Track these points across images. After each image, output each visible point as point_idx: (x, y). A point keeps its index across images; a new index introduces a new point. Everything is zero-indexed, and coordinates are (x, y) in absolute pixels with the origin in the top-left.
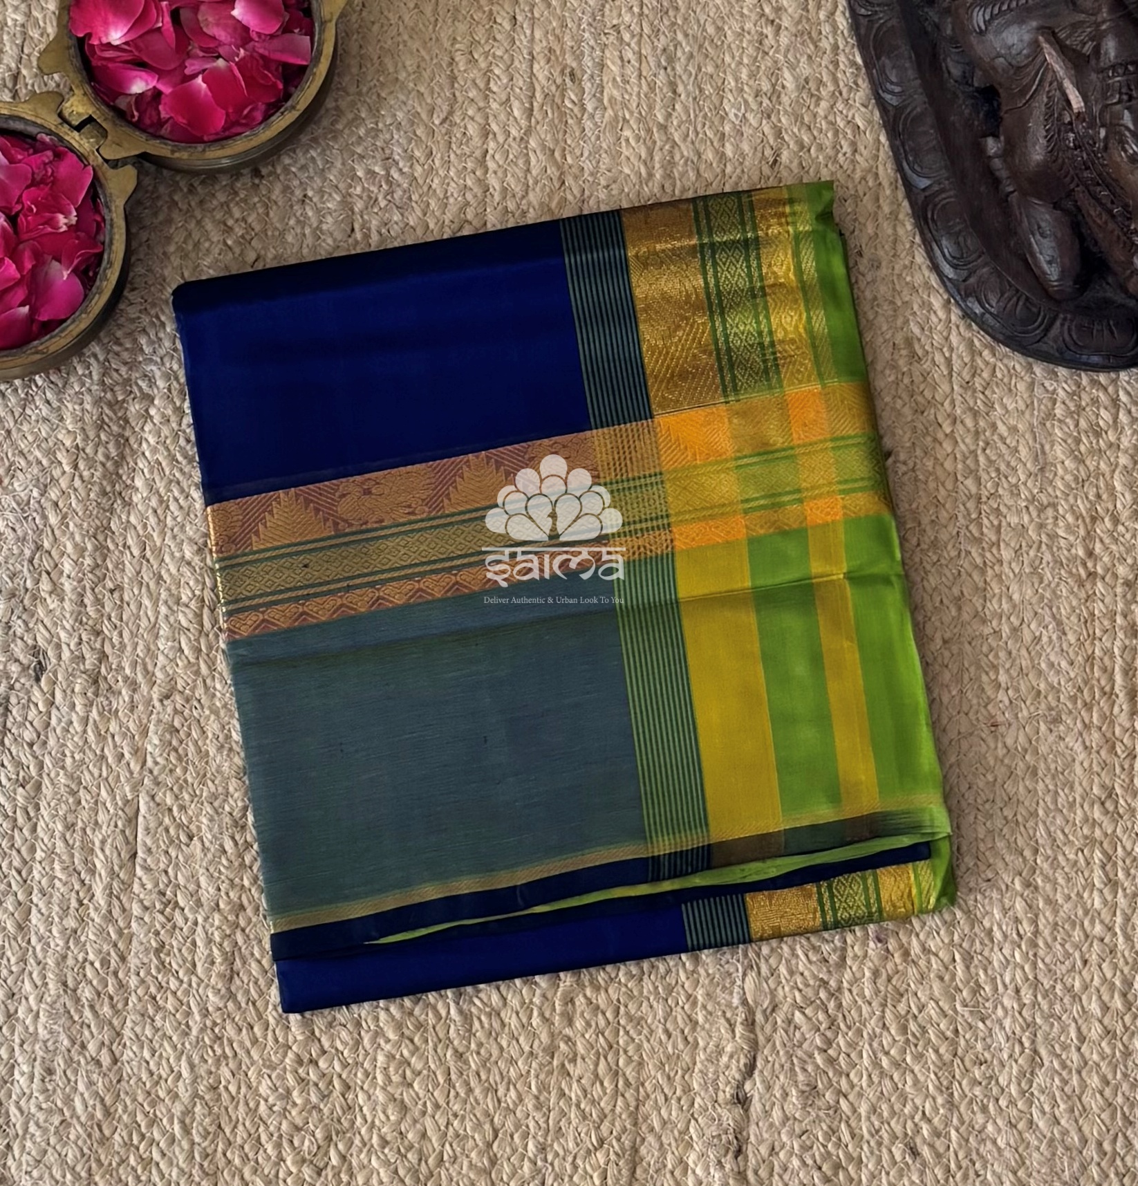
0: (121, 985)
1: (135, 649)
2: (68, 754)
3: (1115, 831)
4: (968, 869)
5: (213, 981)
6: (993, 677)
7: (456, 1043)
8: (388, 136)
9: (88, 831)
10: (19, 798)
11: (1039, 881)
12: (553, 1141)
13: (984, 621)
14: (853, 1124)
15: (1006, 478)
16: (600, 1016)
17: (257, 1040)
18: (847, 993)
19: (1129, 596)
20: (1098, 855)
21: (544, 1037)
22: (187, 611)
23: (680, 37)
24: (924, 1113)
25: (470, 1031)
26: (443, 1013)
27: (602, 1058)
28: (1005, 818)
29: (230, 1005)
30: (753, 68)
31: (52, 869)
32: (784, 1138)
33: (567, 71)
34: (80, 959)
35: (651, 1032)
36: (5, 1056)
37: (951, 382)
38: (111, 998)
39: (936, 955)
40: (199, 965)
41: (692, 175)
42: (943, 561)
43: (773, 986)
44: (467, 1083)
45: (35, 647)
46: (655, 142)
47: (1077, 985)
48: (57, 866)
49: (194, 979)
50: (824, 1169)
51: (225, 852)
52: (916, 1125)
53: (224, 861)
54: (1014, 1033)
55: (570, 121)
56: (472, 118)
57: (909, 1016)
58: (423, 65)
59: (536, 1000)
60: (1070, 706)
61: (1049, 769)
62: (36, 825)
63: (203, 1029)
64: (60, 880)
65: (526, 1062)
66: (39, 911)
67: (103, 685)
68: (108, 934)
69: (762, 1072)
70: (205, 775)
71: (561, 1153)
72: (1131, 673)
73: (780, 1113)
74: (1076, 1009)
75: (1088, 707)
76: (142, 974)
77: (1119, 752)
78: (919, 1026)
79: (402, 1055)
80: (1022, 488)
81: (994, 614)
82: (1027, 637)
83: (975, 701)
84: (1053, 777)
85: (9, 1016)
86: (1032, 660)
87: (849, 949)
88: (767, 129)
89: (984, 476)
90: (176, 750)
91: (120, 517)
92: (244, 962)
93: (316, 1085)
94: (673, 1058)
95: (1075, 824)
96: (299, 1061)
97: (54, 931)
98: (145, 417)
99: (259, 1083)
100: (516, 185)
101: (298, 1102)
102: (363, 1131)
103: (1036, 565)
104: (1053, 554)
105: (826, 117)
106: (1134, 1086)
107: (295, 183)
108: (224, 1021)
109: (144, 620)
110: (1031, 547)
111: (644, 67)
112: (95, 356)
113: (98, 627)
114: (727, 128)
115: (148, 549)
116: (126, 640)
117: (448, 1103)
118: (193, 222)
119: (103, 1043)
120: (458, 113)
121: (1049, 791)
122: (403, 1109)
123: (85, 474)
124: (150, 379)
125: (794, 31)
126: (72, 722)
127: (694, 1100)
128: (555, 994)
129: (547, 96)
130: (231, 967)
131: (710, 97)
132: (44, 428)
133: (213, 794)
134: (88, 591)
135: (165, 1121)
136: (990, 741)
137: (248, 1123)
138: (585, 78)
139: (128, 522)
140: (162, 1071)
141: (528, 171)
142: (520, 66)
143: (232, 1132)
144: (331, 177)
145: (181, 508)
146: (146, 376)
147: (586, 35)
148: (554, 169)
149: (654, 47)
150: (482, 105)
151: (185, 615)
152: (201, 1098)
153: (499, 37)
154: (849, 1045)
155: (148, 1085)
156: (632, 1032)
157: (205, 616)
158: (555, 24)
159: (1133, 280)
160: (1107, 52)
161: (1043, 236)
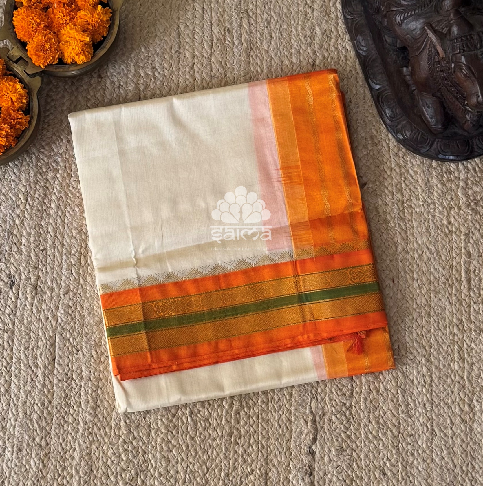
0: (49, 413)
1: (53, 274)
2: (25, 317)
3: (463, 337)
4: (403, 355)
5: (88, 409)
6: (411, 276)
7: (190, 433)
8: (153, 59)
9: (35, 350)
10: (5, 337)
11: (433, 360)
12: (232, 472)
13: (407, 252)
14: (358, 463)
15: (414, 192)
16: (251, 419)
17: (107, 434)
18: (353, 407)
19: (466, 240)
20: (456, 347)
21: (227, 428)
22: (74, 257)
23: (273, 14)
24: (387, 457)
25: (196, 428)
26: (185, 421)
27: (252, 437)
28: (418, 334)
29: (96, 420)
30: (303, 26)
31: (20, 366)
32: (330, 468)
33: (226, 29)
34: (32, 403)
35: (272, 425)
36: (2, 445)
37: (389, 153)
38: (45, 418)
39: (390, 391)
40: (82, 403)
41: (280, 70)
42: (389, 228)
43: (323, 406)
44: (195, 450)
45: (10, 274)
46: (263, 58)
47: (449, 401)
48: (22, 365)
49: (80, 409)
50: (347, 481)
51: (93, 356)
52: (384, 462)
53: (92, 360)
54: (424, 422)
55: (228, 49)
56: (187, 50)
57: (380, 417)
58: (167, 29)
59: (224, 414)
60: (443, 286)
61: (435, 313)
62: (13, 348)
63: (85, 429)
64: (23, 370)
65: (220, 440)
66: (15, 383)
67: (39, 289)
68: (44, 392)
69: (319, 441)
70: (83, 325)
71: (236, 476)
72: (468, 272)
73: (328, 458)
74: (449, 412)
75: (451, 287)
76: (58, 408)
77: (464, 305)
78: (384, 421)
79: (168, 439)
80: (420, 196)
81: (411, 249)
82: (425, 258)
83: (404, 286)
84: (437, 316)
85: (3, 428)
86: (427, 268)
87: (354, 389)
88: (309, 51)
89: (405, 192)
90: (71, 315)
91: (45, 220)
92: (102, 401)
93: (132, 452)
94: (282, 436)
95: (446, 335)
96: (124, 442)
97: (21, 391)
98: (55, 178)
99: (108, 451)
100: (207, 77)
101: (124, 459)
102: (151, 470)
103: (427, 229)
104: (434, 223)
105: (334, 46)
106: (475, 443)
107: (116, 79)
108: (93, 426)
109: (56, 262)
110: (425, 221)
111: (258, 27)
112: (34, 154)
113: (37, 266)
114: (293, 51)
115: (58, 233)
116: (48, 271)
117: (187, 458)
118: (74, 97)
119: (42, 438)
120: (182, 48)
121: (435, 322)
122: (168, 461)
123: (31, 202)
124: (57, 162)
125: (320, 10)
126: (26, 305)
127: (291, 453)
128: (232, 410)
129: (218, 39)
130: (96, 403)
131: (286, 38)
132: (13, 184)
133: (87, 333)
134: (32, 250)
135: (69, 468)
136: (410, 302)
137: (103, 468)
138: (234, 31)
139: (49, 222)
140: (67, 448)
141: (211, 71)
142: (207, 28)
143: (97, 472)
144: (130, 77)
145: (71, 215)
146: (55, 161)
147: (234, 14)
148: (222, 69)
149: (262, 18)
150: (191, 44)
151: (74, 259)
152: (84, 458)
153: (197, 16)
154: (355, 429)
155: (62, 454)
156: (264, 425)
157: (82, 259)
158: (220, 10)
159: (466, 124)
160: (453, 32)
161: (428, 107)
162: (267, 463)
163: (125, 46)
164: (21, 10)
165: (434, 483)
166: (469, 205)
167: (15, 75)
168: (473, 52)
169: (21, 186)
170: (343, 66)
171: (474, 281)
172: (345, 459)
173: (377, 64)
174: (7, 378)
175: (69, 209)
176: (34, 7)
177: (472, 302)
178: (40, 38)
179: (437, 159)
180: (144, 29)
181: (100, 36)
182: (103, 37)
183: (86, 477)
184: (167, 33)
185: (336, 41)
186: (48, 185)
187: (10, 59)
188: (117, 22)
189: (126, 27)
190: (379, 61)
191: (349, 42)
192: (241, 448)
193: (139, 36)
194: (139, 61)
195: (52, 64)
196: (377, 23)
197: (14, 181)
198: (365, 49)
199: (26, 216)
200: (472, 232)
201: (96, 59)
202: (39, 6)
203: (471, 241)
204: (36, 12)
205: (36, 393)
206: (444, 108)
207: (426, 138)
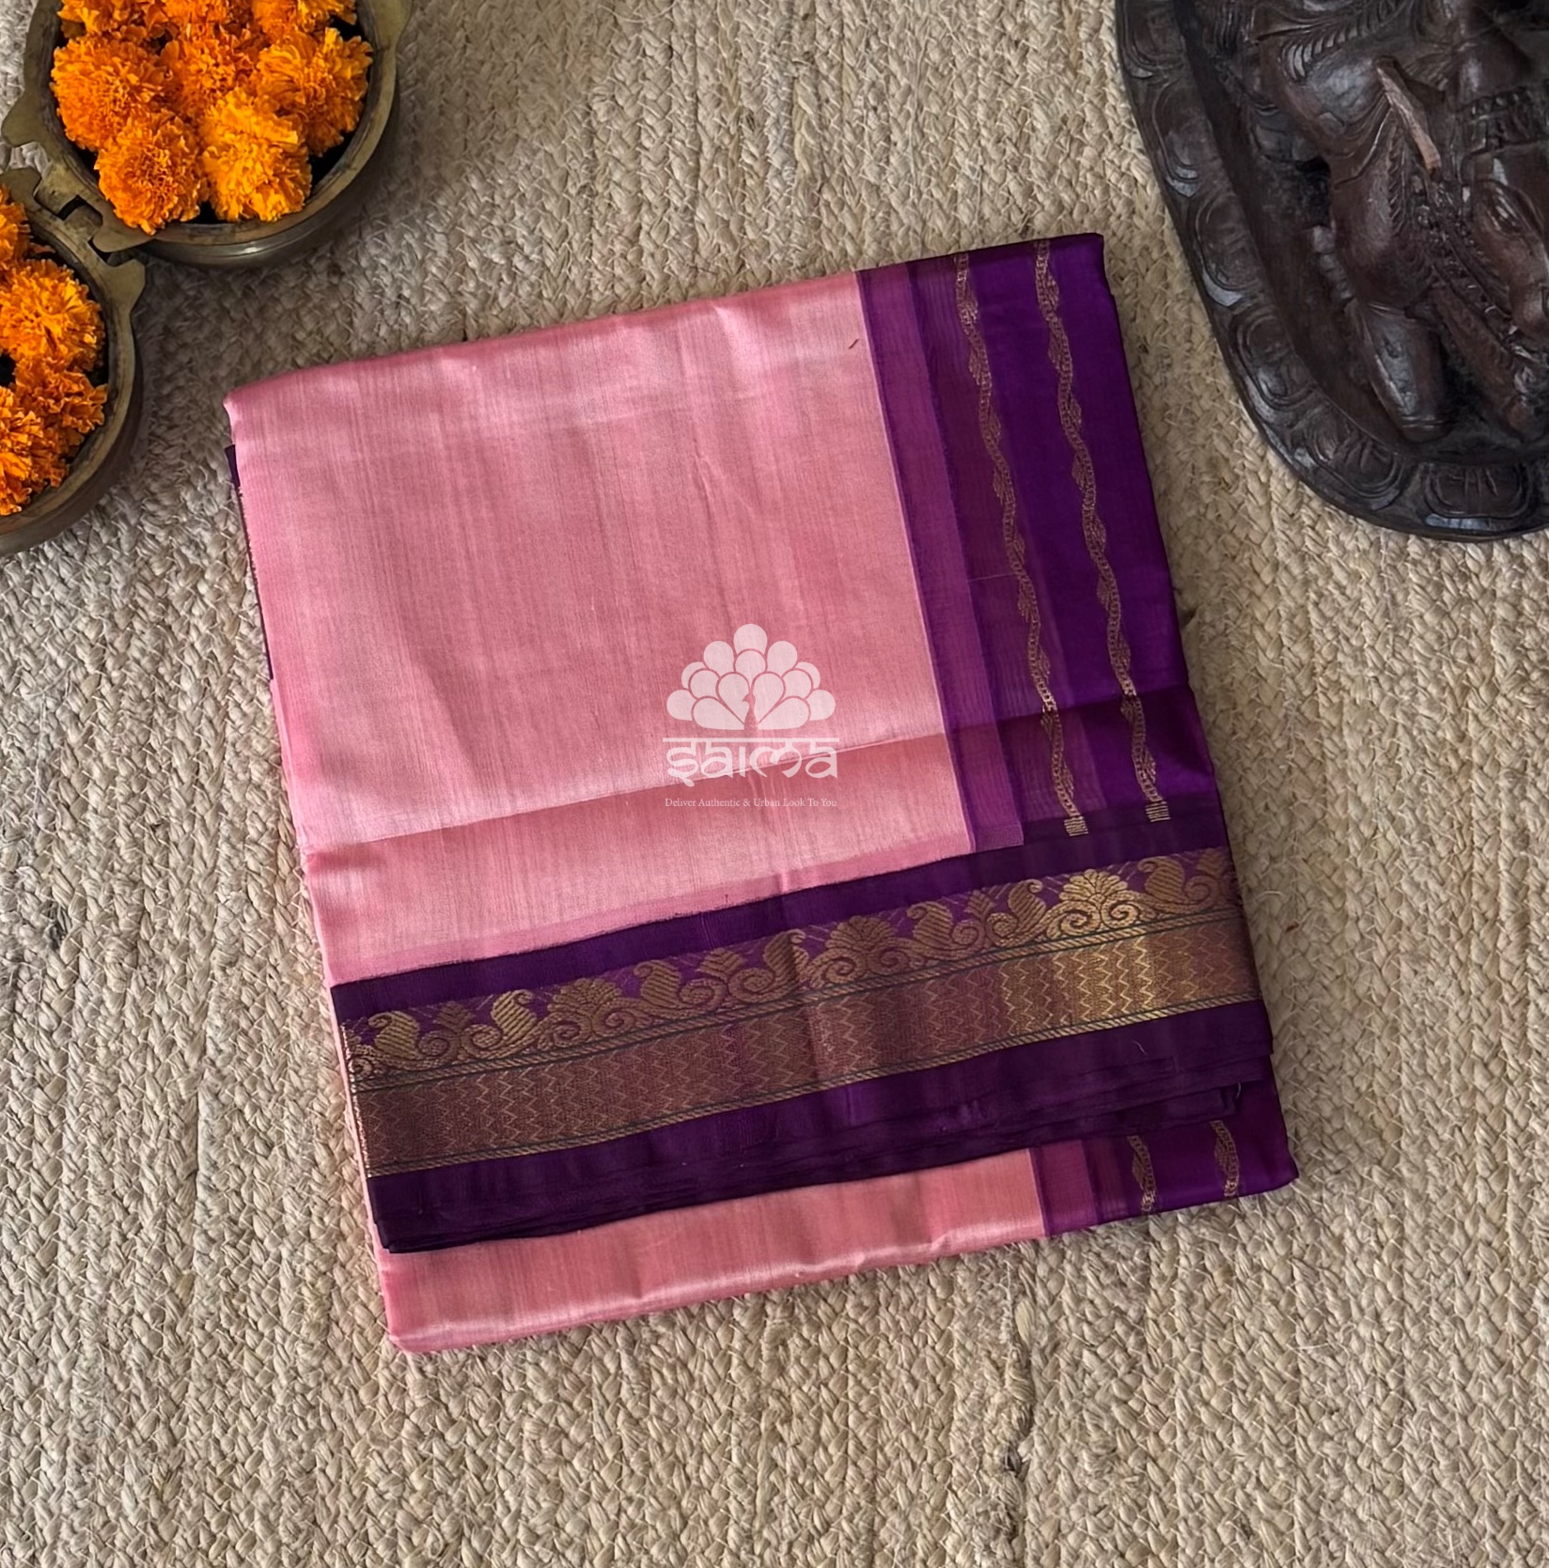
0: (179, 1343)
1: (187, 902)
2: (99, 1040)
3: (1503, 1100)
4: (1310, 1158)
5: (304, 1331)
6: (1338, 905)
7: (629, 1405)
8: (508, 213)
9: (131, 1142)
10: (36, 1103)
11: (1405, 1173)
12: (762, 1527)
13: (1325, 832)
14: (1165, 1499)
15: (1347, 639)
16: (822, 1363)
17: (363, 1408)
18: (1150, 1324)
19: (1516, 792)
20: (1480, 1133)
21: (747, 1391)
22: (254, 848)
23: (893, 65)
24: (1258, 1479)
25: (647, 1389)
26: (612, 1367)
27: (825, 1417)
28: (1357, 1090)
29: (327, 1363)
30: (993, 105)
31: (85, 1194)
33: (744, 115)
34: (125, 1311)
35: (892, 1380)
36: (28, 1443)
37: (1269, 515)
38: (167, 1360)
39: (1269, 1272)
40: (284, 1313)
42: (1266, 755)
44: (645, 1458)
45: (50, 904)
46: (864, 208)
47: (1457, 1303)
48: (91, 1190)
49: (278, 1331)
50: (1127, 1555)
51: (316, 1164)
52: (1247, 1496)
53: (316, 1176)
54: (1374, 1370)
55: (749, 182)
56: (619, 185)
57: (1235, 1353)
58: (550, 116)
59: (737, 1345)
60: (1439, 938)
61: (1413, 1023)
62: (61, 1137)
63: (291, 1395)
64: (96, 1208)
65: (723, 1425)
66: (69, 1250)
67: (144, 952)
68: (163, 1276)
69: (1041, 1429)
70: (285, 1065)
71: (774, 1542)
72: (1521, 893)
73: (1067, 1484)
74: (1457, 1337)
75: (1464, 939)
76: (208, 1327)
77: (1507, 997)
78: (1247, 1366)
79: (557, 1423)
80: (1368, 652)
81: (1339, 821)
82: (1382, 850)
83: (1314, 938)
84: (1420, 1034)
85: (32, 1388)
86: (1389, 880)
87: (1153, 1267)
88: (1013, 186)
89: (1318, 639)
91: (162, 730)
92: (345, 1307)
93: (442, 1464)
94: (922, 1414)
95: (1449, 1094)
96: (419, 1434)
97: (90, 1274)
98: (193, 595)
99: (367, 1463)
100: (681, 270)
101: (419, 1486)
102: (505, 1523)
103: (1391, 755)
104: (1413, 739)
105: (1092, 168)
106: (1536, 1435)
107: (386, 280)
108: (319, 1384)
109: (198, 863)
110: (1383, 731)
111: (847, 108)
112: (124, 517)
113: (135, 875)
114: (960, 185)
115: (202, 772)
116: (173, 893)
117: (619, 1484)
118: (251, 336)
119: (157, 1420)
120: (600, 179)
121: (1414, 1051)
122: (558, 1493)
123: (115, 674)
124: (197, 546)
125: (1046, 54)
126: (102, 1002)
127: (951, 1467)
128: (760, 1335)
129: (718, 149)
130: (326, 1313)
131: (935, 145)
132: (58, 616)
133: (297, 1090)
134: (122, 828)
135: (242, 1516)
136: (1334, 989)
137: (351, 1517)
138: (769, 122)
139: (174, 737)
140: (237, 1452)
141: (696, 250)
142: (681, 112)
143: (331, 1527)
144: (434, 270)
145: (245, 715)
146: (191, 541)
147: (768, 66)
148: (730, 247)
149: (860, 82)
150: (631, 166)
151: (254, 855)
152: (290, 1485)
153: (650, 74)
154: (1156, 1393)
155: (219, 1471)
156: (865, 1381)
157: (280, 856)
158: (725, 55)
159: (1515, 409)
160: (1468, 84)
161: (1393, 354)
162: (872, 1500)
163: (417, 172)
164: (79, 47)
165: (1404, 1561)
166: (1525, 680)
167: (60, 258)
168: (1531, 146)
169: (85, 620)
170: (1119, 234)
171: (1539, 920)
172: (1123, 1485)
173: (1229, 225)
174: (43, 1233)
175: (238, 697)
176: (119, 35)
177: (1531, 988)
178: (139, 133)
179: (1425, 532)
180: (478, 117)
181: (333, 131)
182: (343, 132)
183: (297, 1544)
184: (554, 130)
185: (1100, 155)
186: (169, 620)
187: (45, 207)
188: (388, 86)
189: (418, 110)
190: (1236, 211)
191: (1141, 157)
192: (790, 1453)
193: (460, 140)
194: (464, 218)
195: (177, 222)
196: (1231, 89)
197: (60, 605)
198: (1192, 174)
199: (101, 717)
200: (1535, 766)
201: (319, 204)
202: (138, 35)
203: (1529, 795)
204: (126, 50)
206: (1444, 355)
207: (1384, 459)
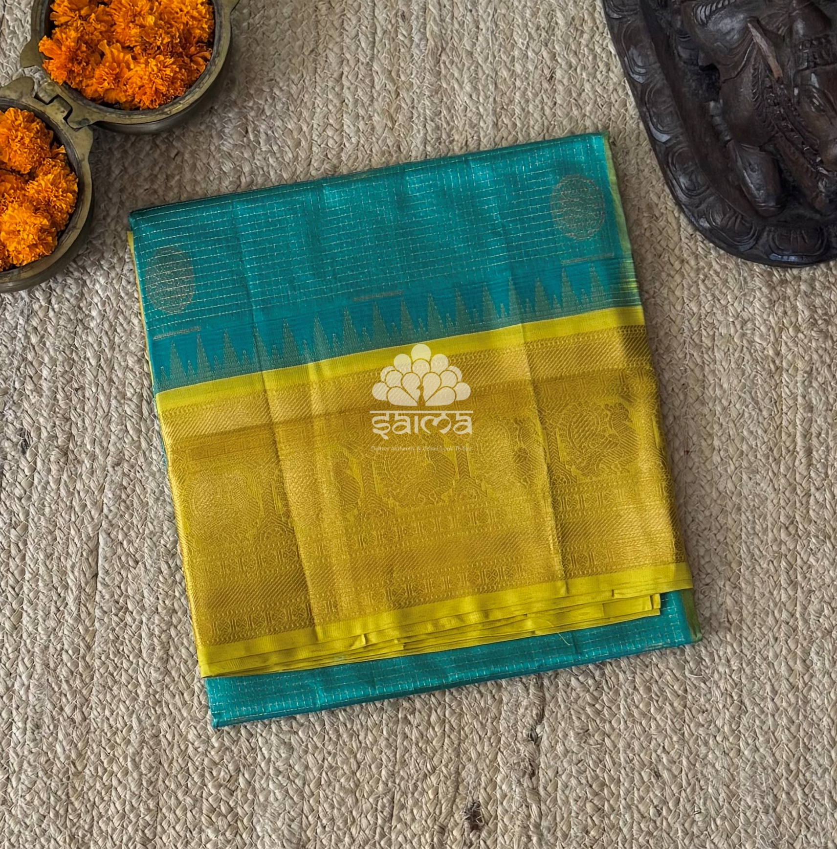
1: (94, 430)
2: (46, 503)
3: (795, 547)
5: (154, 661)
6: (710, 443)
9: (62, 558)
10: (12, 536)
11: (743, 584)
12: (399, 769)
13: (703, 403)
14: (614, 756)
15: (719, 300)
17: (186, 703)
19: (807, 383)
20: (783, 564)
22: (130, 402)
24: (664, 747)
27: (433, 711)
28: (718, 541)
29: (167, 679)
31: (37, 586)
32: (566, 764)
34: (58, 648)
35: (469, 693)
37: (679, 235)
38: (81, 675)
40: (144, 651)
42: (674, 362)
44: (337, 731)
45: (21, 429)
46: (464, 64)
47: (771, 655)
48: (40, 584)
49: (141, 661)
50: (594, 786)
51: (162, 572)
52: (658, 756)
53: (161, 579)
54: (726, 690)
55: (402, 50)
56: (331, 50)
57: (652, 681)
60: (763, 461)
61: (749, 506)
62: (25, 555)
63: (147, 697)
64: (43, 593)
65: (379, 716)
66: (29, 615)
67: (71, 456)
68: (79, 631)
70: (146, 519)
71: (406, 777)
72: (808, 437)
73: (562, 748)
74: (770, 673)
75: (777, 462)
76: (103, 658)
77: (799, 492)
78: (659, 687)
80: (730, 307)
81: (711, 397)
82: (734, 414)
83: (697, 460)
84: (752, 512)
85: (8, 688)
86: (737, 430)
88: (545, 54)
89: (703, 300)
90: (125, 502)
91: (81, 337)
92: (177, 649)
93: (229, 733)
94: (485, 710)
95: (767, 543)
97: (40, 629)
99: (188, 732)
100: (365, 97)
101: (216, 745)
102: (263, 765)
103: (739, 363)
104: (752, 355)
105: (587, 46)
106: (811, 725)
108: (163, 689)
109: (100, 410)
110: (736, 350)
111: (455, 10)
113: (67, 415)
114: (516, 53)
115: (102, 360)
116: (87, 425)
117: (324, 745)
119: (76, 706)
120: (321, 46)
121: (749, 521)
123: (56, 306)
126: (49, 483)
127: (500, 739)
129: (385, 32)
130: (167, 652)
131: (503, 31)
133: (152, 532)
134: (60, 390)
135: (121, 759)
136: (707, 487)
137: (180, 760)
138: (413, 18)
139: (87, 342)
140: (119, 725)
141: (373, 86)
142: (366, 11)
143: (169, 766)
145: (125, 330)
148: (391, 85)
150: (338, 40)
151: (129, 406)
152: (147, 743)
154: (610, 701)
155: (109, 734)
157: (144, 407)
159: (818, 199)
160: (797, 32)
161: (753, 170)
162: (458, 756)
165: (740, 791)
166: (814, 324)
168: (831, 67)
170: (601, 81)
171: (817, 451)
172: (592, 749)
174: (15, 606)
175: (121, 320)
180: (256, 11)
183: (151, 774)
184: (297, 19)
185: (592, 38)
186: (85, 277)
192: (415, 730)
199: (49, 329)
200: (817, 369)
203: (814, 385)
205: (66, 632)
206: (780, 171)
